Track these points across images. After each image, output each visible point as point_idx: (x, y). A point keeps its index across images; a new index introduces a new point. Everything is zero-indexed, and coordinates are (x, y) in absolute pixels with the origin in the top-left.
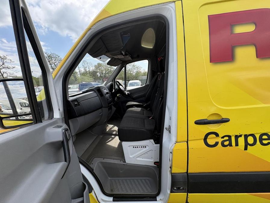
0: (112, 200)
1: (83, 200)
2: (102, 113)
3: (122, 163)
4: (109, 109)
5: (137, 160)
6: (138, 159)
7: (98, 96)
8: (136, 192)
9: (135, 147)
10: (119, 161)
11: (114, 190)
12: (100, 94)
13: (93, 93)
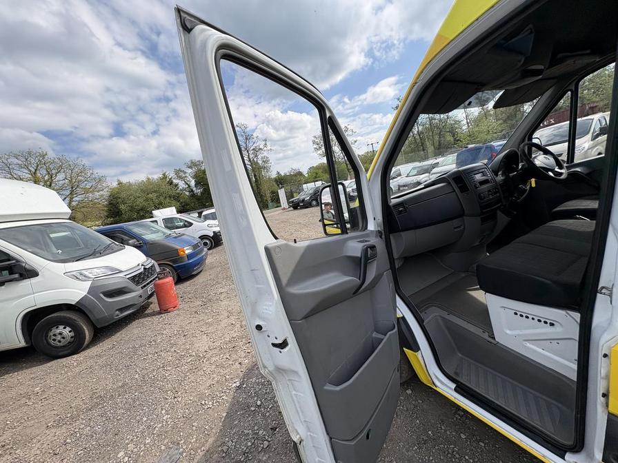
0: (454, 388)
1: (382, 340)
2: (462, 227)
3: (486, 336)
4: (483, 220)
5: (523, 345)
6: (528, 345)
7: (455, 191)
8: (508, 407)
9: (519, 313)
10: (482, 331)
11: (460, 375)
12: (459, 188)
13: (444, 186)
